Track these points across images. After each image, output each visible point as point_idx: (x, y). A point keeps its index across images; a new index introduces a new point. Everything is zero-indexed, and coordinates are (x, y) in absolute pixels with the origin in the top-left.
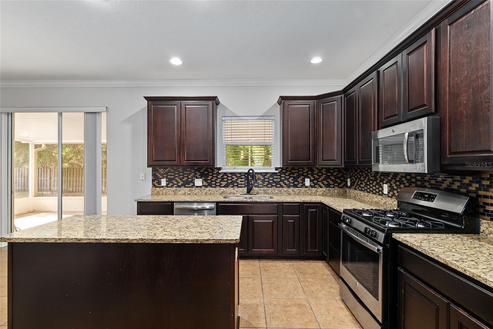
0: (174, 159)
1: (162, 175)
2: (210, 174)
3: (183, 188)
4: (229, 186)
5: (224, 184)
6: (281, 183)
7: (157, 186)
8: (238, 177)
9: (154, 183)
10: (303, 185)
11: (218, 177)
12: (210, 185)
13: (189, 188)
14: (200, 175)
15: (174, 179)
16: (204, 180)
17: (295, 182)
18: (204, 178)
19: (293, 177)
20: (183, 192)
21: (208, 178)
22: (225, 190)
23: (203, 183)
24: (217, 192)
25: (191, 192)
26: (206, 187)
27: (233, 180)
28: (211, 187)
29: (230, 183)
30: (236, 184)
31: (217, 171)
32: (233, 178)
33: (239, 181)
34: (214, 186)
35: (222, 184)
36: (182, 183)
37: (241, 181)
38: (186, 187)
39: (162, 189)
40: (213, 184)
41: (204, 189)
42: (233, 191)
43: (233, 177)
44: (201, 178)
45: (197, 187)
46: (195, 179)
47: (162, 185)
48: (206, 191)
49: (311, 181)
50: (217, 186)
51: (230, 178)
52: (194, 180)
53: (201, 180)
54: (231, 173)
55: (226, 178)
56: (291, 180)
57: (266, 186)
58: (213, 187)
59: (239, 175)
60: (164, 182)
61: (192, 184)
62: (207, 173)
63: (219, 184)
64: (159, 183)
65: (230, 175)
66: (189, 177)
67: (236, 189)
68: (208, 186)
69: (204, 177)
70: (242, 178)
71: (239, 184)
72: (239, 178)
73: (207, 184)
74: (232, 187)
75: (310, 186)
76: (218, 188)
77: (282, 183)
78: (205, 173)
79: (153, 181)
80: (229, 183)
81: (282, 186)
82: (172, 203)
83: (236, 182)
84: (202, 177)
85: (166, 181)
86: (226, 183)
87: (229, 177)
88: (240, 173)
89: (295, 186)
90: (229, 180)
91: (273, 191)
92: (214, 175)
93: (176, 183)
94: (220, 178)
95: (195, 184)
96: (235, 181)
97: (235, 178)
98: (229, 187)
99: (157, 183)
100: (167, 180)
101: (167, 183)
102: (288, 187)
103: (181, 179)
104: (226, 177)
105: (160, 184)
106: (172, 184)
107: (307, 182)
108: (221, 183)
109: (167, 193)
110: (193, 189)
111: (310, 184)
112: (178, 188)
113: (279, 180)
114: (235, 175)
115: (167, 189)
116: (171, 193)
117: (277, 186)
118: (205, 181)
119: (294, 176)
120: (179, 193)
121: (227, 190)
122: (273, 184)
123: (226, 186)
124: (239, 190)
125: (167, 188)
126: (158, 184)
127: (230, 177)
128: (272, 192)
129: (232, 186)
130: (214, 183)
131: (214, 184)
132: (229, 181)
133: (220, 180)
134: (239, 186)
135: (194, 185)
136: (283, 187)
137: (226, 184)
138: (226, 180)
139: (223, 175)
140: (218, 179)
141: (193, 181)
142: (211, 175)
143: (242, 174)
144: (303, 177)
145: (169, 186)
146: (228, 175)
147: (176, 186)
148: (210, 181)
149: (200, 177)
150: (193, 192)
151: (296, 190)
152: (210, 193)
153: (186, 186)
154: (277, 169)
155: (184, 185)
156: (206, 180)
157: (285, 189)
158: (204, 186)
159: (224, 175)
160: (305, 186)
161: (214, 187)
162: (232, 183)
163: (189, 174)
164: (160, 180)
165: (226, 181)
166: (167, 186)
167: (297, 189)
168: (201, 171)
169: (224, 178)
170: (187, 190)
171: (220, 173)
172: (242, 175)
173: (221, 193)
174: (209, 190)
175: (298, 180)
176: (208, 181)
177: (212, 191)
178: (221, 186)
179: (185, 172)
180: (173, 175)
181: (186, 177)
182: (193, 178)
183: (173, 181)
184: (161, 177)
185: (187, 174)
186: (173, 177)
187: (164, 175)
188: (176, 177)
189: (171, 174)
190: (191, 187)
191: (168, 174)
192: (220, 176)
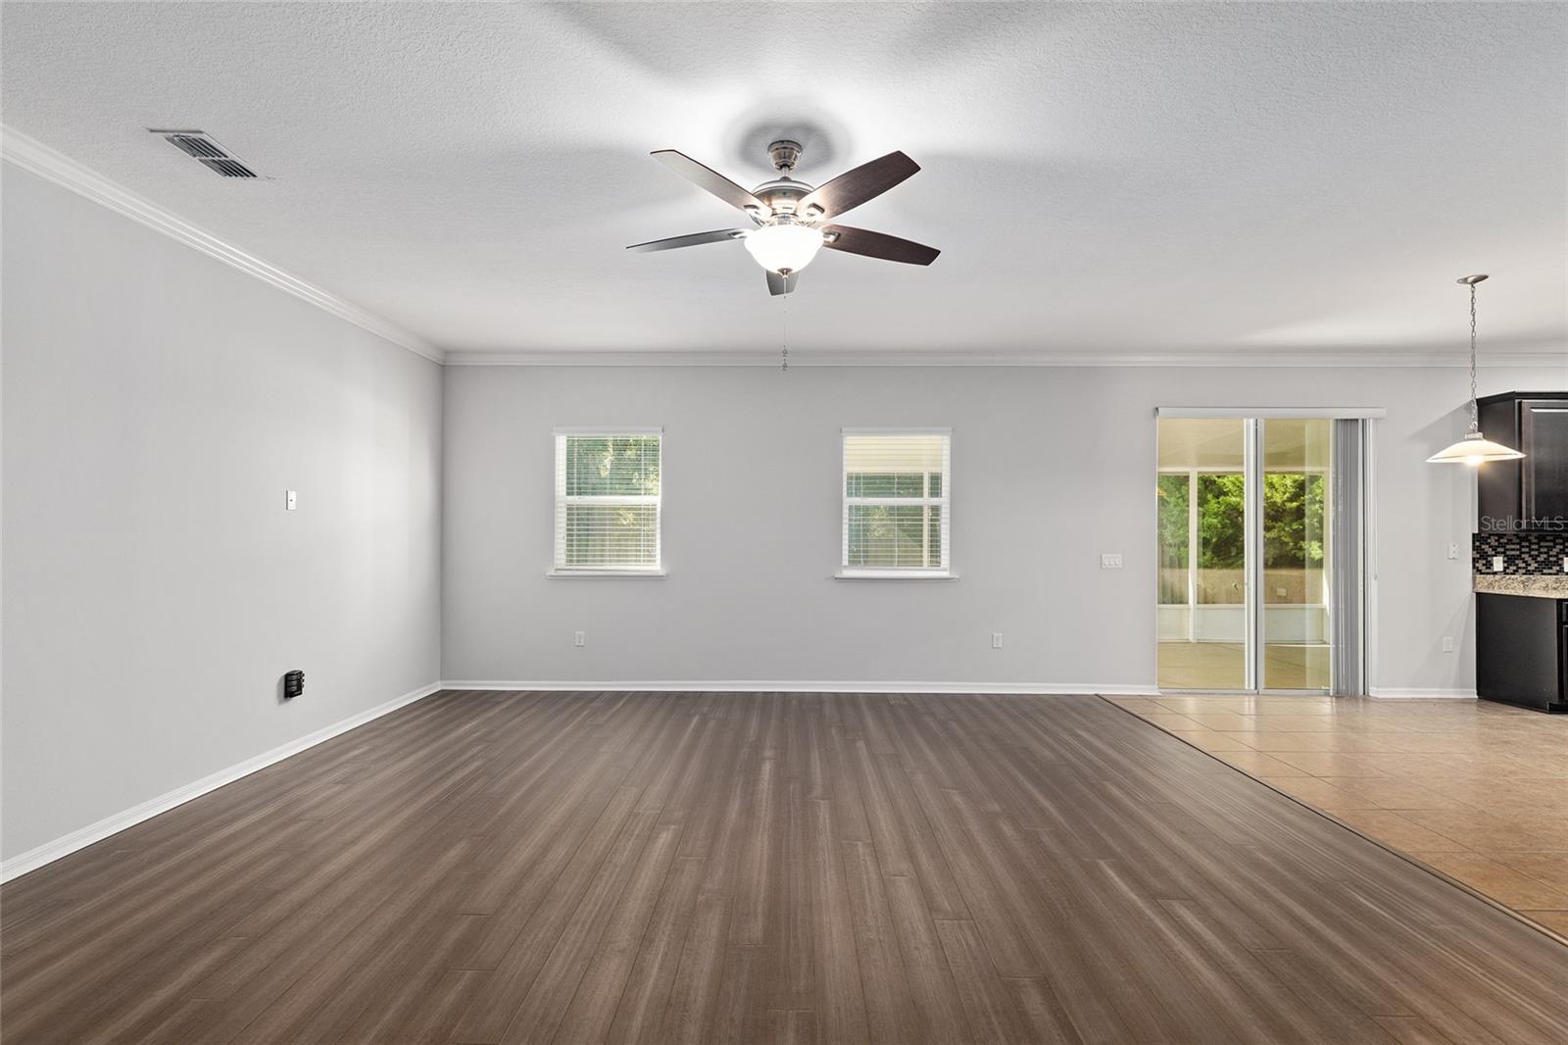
1: (1494, 549)
3: (1537, 576)
7: (1483, 569)
9: (1477, 565)
13: (1554, 576)
15: (1519, 557)
20: (1544, 585)
36: (1536, 565)
38: (1545, 574)
39: (1498, 577)
46: (1565, 559)
47: (1495, 570)
52: (1562, 559)
60: (1498, 563)
61: (1558, 568)
64: (1489, 565)
66: (1551, 553)
79: (1475, 560)
85: (1504, 562)
93: (1524, 565)
99: (1484, 565)
100: (1506, 559)
101: (1506, 565)
103: (1534, 558)
105: (1490, 568)
106: (1515, 568)
109: (1509, 584)
112: (1531, 576)
120: (1534, 586)
125: (1508, 577)
126: (1486, 568)
135: (1561, 570)
141: (1560, 562)
145: (1507, 571)
147: (1524, 571)
153: (1545, 571)
155: (1539, 570)
163: (1550, 548)
164: (1489, 559)
166: (1505, 572)
179: (1542, 544)
180: (1518, 550)
181: (1545, 553)
182: (1560, 556)
183: (1517, 562)
184: (1493, 553)
185: (1546, 547)
186: (1518, 553)
187: (1499, 550)
188: (1523, 553)
189: (1513, 547)
190: (1555, 574)
191: (1508, 547)
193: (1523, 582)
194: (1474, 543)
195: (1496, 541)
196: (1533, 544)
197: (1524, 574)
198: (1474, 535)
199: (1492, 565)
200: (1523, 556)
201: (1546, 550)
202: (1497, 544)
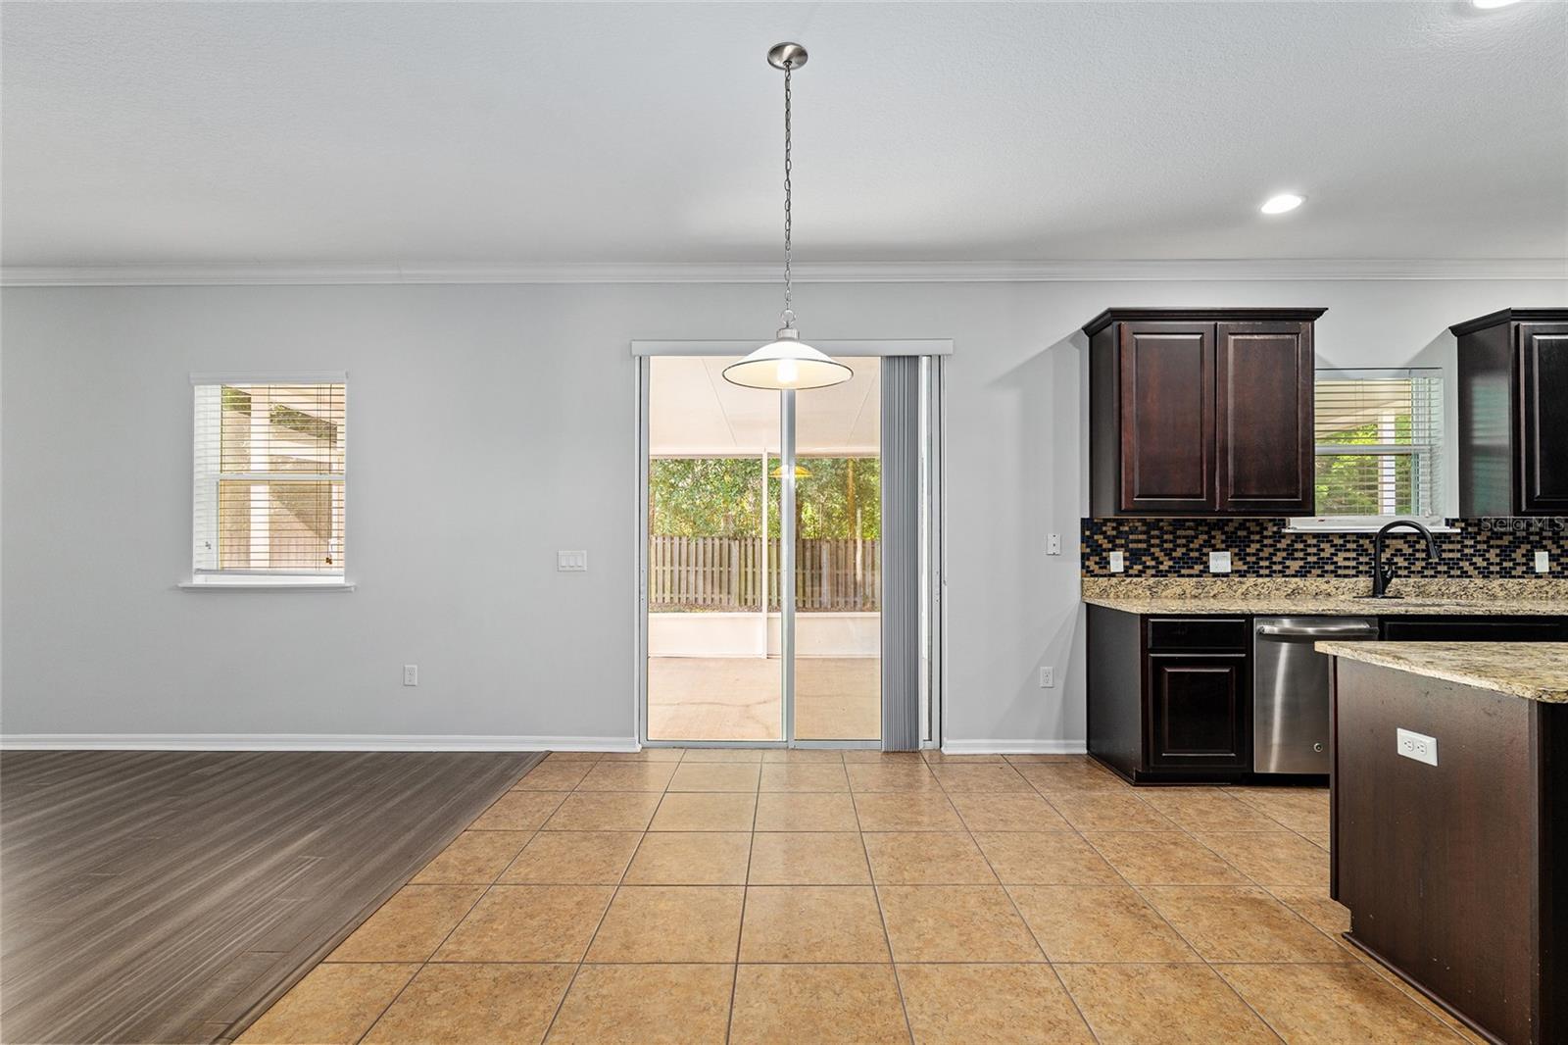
0: (1198, 492)
1: (1111, 540)
2: (1252, 537)
3: (1172, 579)
4: (1310, 572)
5: (1295, 565)
6: (1465, 565)
7: (1097, 571)
8: (1336, 545)
9: (1087, 563)
10: (1530, 570)
11: (1279, 546)
12: (1254, 570)
13: (1195, 579)
14: (1223, 542)
15: (1147, 552)
16: (1236, 555)
17: (1505, 560)
18: (1237, 550)
19: (1498, 547)
20: (1179, 591)
21: (1248, 550)
22: (1302, 586)
23: (1232, 563)
24: (1277, 590)
25: (1200, 591)
26: (1242, 574)
27: (1322, 555)
28: (1257, 576)
29: (1314, 563)
30: (1332, 568)
31: (1275, 529)
32: (1323, 550)
33: (1339, 559)
34: (1267, 572)
35: (1288, 567)
36: (1171, 563)
37: (1345, 559)
38: (1183, 576)
39: (1114, 580)
40: (1262, 567)
41: (1241, 583)
42: (1324, 587)
43: (1322, 546)
44: (1227, 550)
45: (1216, 575)
46: (1211, 553)
47: (1112, 571)
48: (1245, 587)
49: (1552, 558)
50: (1275, 572)
51: (1314, 550)
52: (1208, 555)
53: (1228, 554)
54: (1315, 536)
55: (1302, 550)
56: (1492, 555)
57: (1419, 572)
58: (1262, 576)
59: (1341, 542)
60: (1117, 561)
61: (1201, 567)
62: (1244, 533)
63: (1279, 567)
64: (1104, 563)
65: (1314, 541)
66: (1191, 546)
67: (1334, 581)
68: (1249, 572)
69: (1236, 547)
70: (1348, 550)
71: (1340, 567)
72: (1339, 549)
73: (1245, 568)
74: (1319, 576)
75: (1550, 573)
76: (1279, 580)
77: (1467, 563)
78: (1240, 533)
79: (1084, 557)
80: (1310, 563)
81: (1467, 572)
83: (1330, 560)
84: (1231, 546)
85: (1125, 559)
86: (1301, 563)
87: (1310, 546)
88: (1343, 536)
89: (1506, 573)
90: (1309, 554)
91: (1444, 588)
92: (1266, 542)
93: (1153, 563)
94: (1284, 550)
95: (1208, 567)
96: (1328, 558)
97: (1328, 551)
98: (1308, 575)
100: (1127, 554)
101: (1128, 563)
102: (1484, 577)
103: (1168, 553)
104: (1301, 546)
105: (1105, 568)
106: (1140, 567)
107: (1542, 562)
108: (1288, 563)
109: (1130, 593)
110: (1208, 580)
111: (1550, 568)
112: (1162, 579)
113: (1459, 555)
114: (1327, 542)
115: (1130, 583)
116: (1143, 594)
117: (1452, 573)
118: (1240, 559)
119: (1499, 542)
120: (1164, 594)
121: (1307, 584)
122: (1440, 568)
123: (1303, 573)
124: (1343, 585)
125: (1128, 580)
126: (1100, 568)
127: (1315, 546)
128: (1440, 590)
129: (1319, 572)
130: (1267, 563)
131: (1267, 567)
132: (1311, 559)
133: (1284, 554)
134: (1340, 572)
135: (1206, 570)
136: (1471, 577)
137: (1301, 567)
138: (1301, 555)
139: (1292, 541)
140: (1278, 553)
141: (1204, 558)
142: (1258, 542)
143: (1348, 539)
144: (1529, 547)
145: (1131, 572)
146: (1306, 541)
147: (1153, 572)
148: (1254, 559)
149: (1223, 546)
150: (1206, 589)
151: (1510, 585)
152: (1256, 593)
153: (1183, 572)
154: (1450, 523)
155: (1175, 571)
156: (1241, 556)
157: (1479, 582)
158: (1237, 572)
159: (1296, 542)
160: (1534, 573)
161: (1267, 576)
162: (1321, 563)
163: (1190, 539)
164: (1104, 554)
165: (1302, 559)
166: (1126, 573)
167: (1516, 581)
168: (1226, 529)
169: (1296, 550)
170: (1188, 584)
171: (1284, 536)
172: (1349, 542)
173: (1288, 595)
174: (1256, 585)
175: (1513, 555)
176: (1248, 559)
177: (1263, 588)
178: (1288, 572)
179: (1179, 533)
180: (1144, 541)
181: (1184, 546)
182: (1205, 550)
183: (1144, 559)
184: (1110, 546)
185: (1184, 537)
186: (1144, 546)
187: (1118, 542)
188: (1153, 546)
189: (1137, 537)
190: (1197, 576)
191: (1130, 537)
192: (1283, 544)
193: (1150, 588)
194: (1083, 533)
195: (1114, 529)
196: (1166, 532)
197: (1153, 576)
198: (1083, 520)
199: (1109, 563)
200: (1152, 550)
201: (1184, 541)
202: (1114, 533)
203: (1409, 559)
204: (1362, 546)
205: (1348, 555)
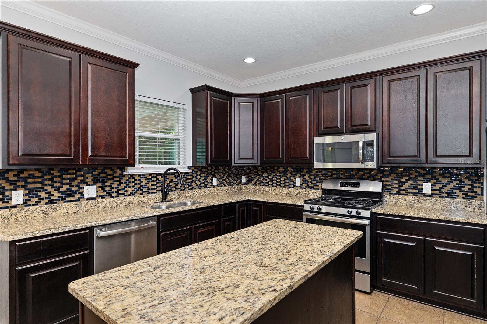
0: (68, 153)
1: (13, 183)
2: (109, 177)
3: (61, 204)
4: (136, 193)
5: (129, 190)
6: (193, 184)
8: (148, 179)
10: (212, 185)
11: (122, 181)
12: (109, 194)
13: (74, 203)
14: (92, 180)
15: (42, 189)
16: (100, 187)
17: (205, 182)
18: (100, 185)
19: (203, 176)
20: (64, 211)
21: (106, 184)
22: (133, 200)
23: (97, 192)
24: (121, 203)
25: (78, 209)
26: (103, 197)
27: (142, 184)
28: (111, 197)
29: (139, 188)
30: (146, 190)
31: (121, 172)
32: (142, 182)
33: (149, 185)
34: (116, 194)
35: (127, 191)
36: (59, 195)
37: (152, 185)
38: (68, 202)
39: (14, 210)
40: (113, 192)
41: (102, 202)
42: (143, 199)
43: (142, 180)
44: (95, 185)
45: (88, 199)
46: (85, 187)
47: (14, 204)
48: (104, 204)
49: (218, 180)
50: (120, 194)
51: (138, 182)
52: (83, 188)
53: (95, 187)
54: (139, 175)
55: (133, 182)
56: (201, 180)
57: (179, 189)
58: (113, 197)
59: (150, 177)
60: (17, 197)
61: (79, 195)
62: (104, 175)
63: (123, 192)
64: (6, 199)
65: (139, 178)
66: (73, 184)
67: (147, 196)
68: (107, 195)
69: (100, 183)
70: (153, 181)
71: (149, 189)
72: (149, 181)
73: (105, 193)
74: (141, 194)
75: (217, 185)
76: (122, 198)
78: (101, 175)
80: (136, 188)
81: (194, 187)
82: (91, 229)
84: (97, 183)
85: (24, 195)
86: (133, 189)
87: (136, 180)
88: (151, 175)
89: (206, 186)
90: (136, 184)
91: (187, 194)
92: (116, 179)
93: (47, 196)
94: (125, 183)
95: (83, 195)
96: (144, 185)
97: (145, 181)
98: (136, 194)
100: (27, 192)
101: (26, 198)
102: (199, 188)
103: (57, 189)
104: (132, 180)
105: (8, 202)
106: (37, 199)
107: (215, 181)
108: (126, 189)
109: (28, 217)
110: (82, 202)
111: (217, 183)
112: (52, 205)
113: (192, 181)
114: (144, 178)
115: (28, 210)
116: (38, 217)
117: (190, 188)
118: (102, 189)
119: (204, 175)
120: (54, 214)
121: (135, 198)
122: (186, 186)
123: (133, 194)
124: (151, 197)
125: (27, 208)
126: (4, 203)
127: (139, 180)
128: (186, 195)
129: (141, 192)
130: (116, 190)
131: (116, 192)
132: (137, 186)
133: (125, 185)
134: (150, 191)
135: (82, 197)
136: (195, 189)
137: (132, 191)
138: (133, 184)
139: (128, 178)
140: (122, 185)
141: (81, 191)
142: (111, 179)
143: (153, 176)
144: (211, 176)
146: (135, 178)
147: (47, 201)
148: (109, 188)
149: (93, 183)
150: (81, 208)
151: (207, 191)
152: (110, 206)
153: (67, 199)
154: (189, 168)
155: (62, 199)
156: (103, 188)
157: (198, 190)
158: (100, 196)
159: (130, 178)
160: (213, 186)
161: (116, 197)
162: (141, 188)
163: (73, 180)
164: (7, 193)
165: (133, 186)
166: (26, 203)
167: (208, 189)
168: (94, 173)
169: (130, 182)
170: (70, 206)
171: (124, 176)
172: (153, 177)
173: (127, 205)
174: (110, 202)
175: (207, 180)
176: (106, 189)
177: (114, 203)
178: (126, 193)
179: (64, 176)
180: (40, 183)
181: (68, 184)
182: (81, 186)
183: (39, 194)
184: (12, 187)
185: (68, 179)
186: (40, 186)
187: (18, 184)
188: (46, 185)
189: (34, 180)
190: (76, 201)
191: (29, 180)
192: (124, 180)
193: (43, 212)
195: (15, 175)
196: (56, 177)
197: (46, 204)
199: (11, 199)
200: (46, 188)
201: (68, 181)
202: (16, 178)
203: (176, 183)
204: (158, 179)
205: (152, 183)
